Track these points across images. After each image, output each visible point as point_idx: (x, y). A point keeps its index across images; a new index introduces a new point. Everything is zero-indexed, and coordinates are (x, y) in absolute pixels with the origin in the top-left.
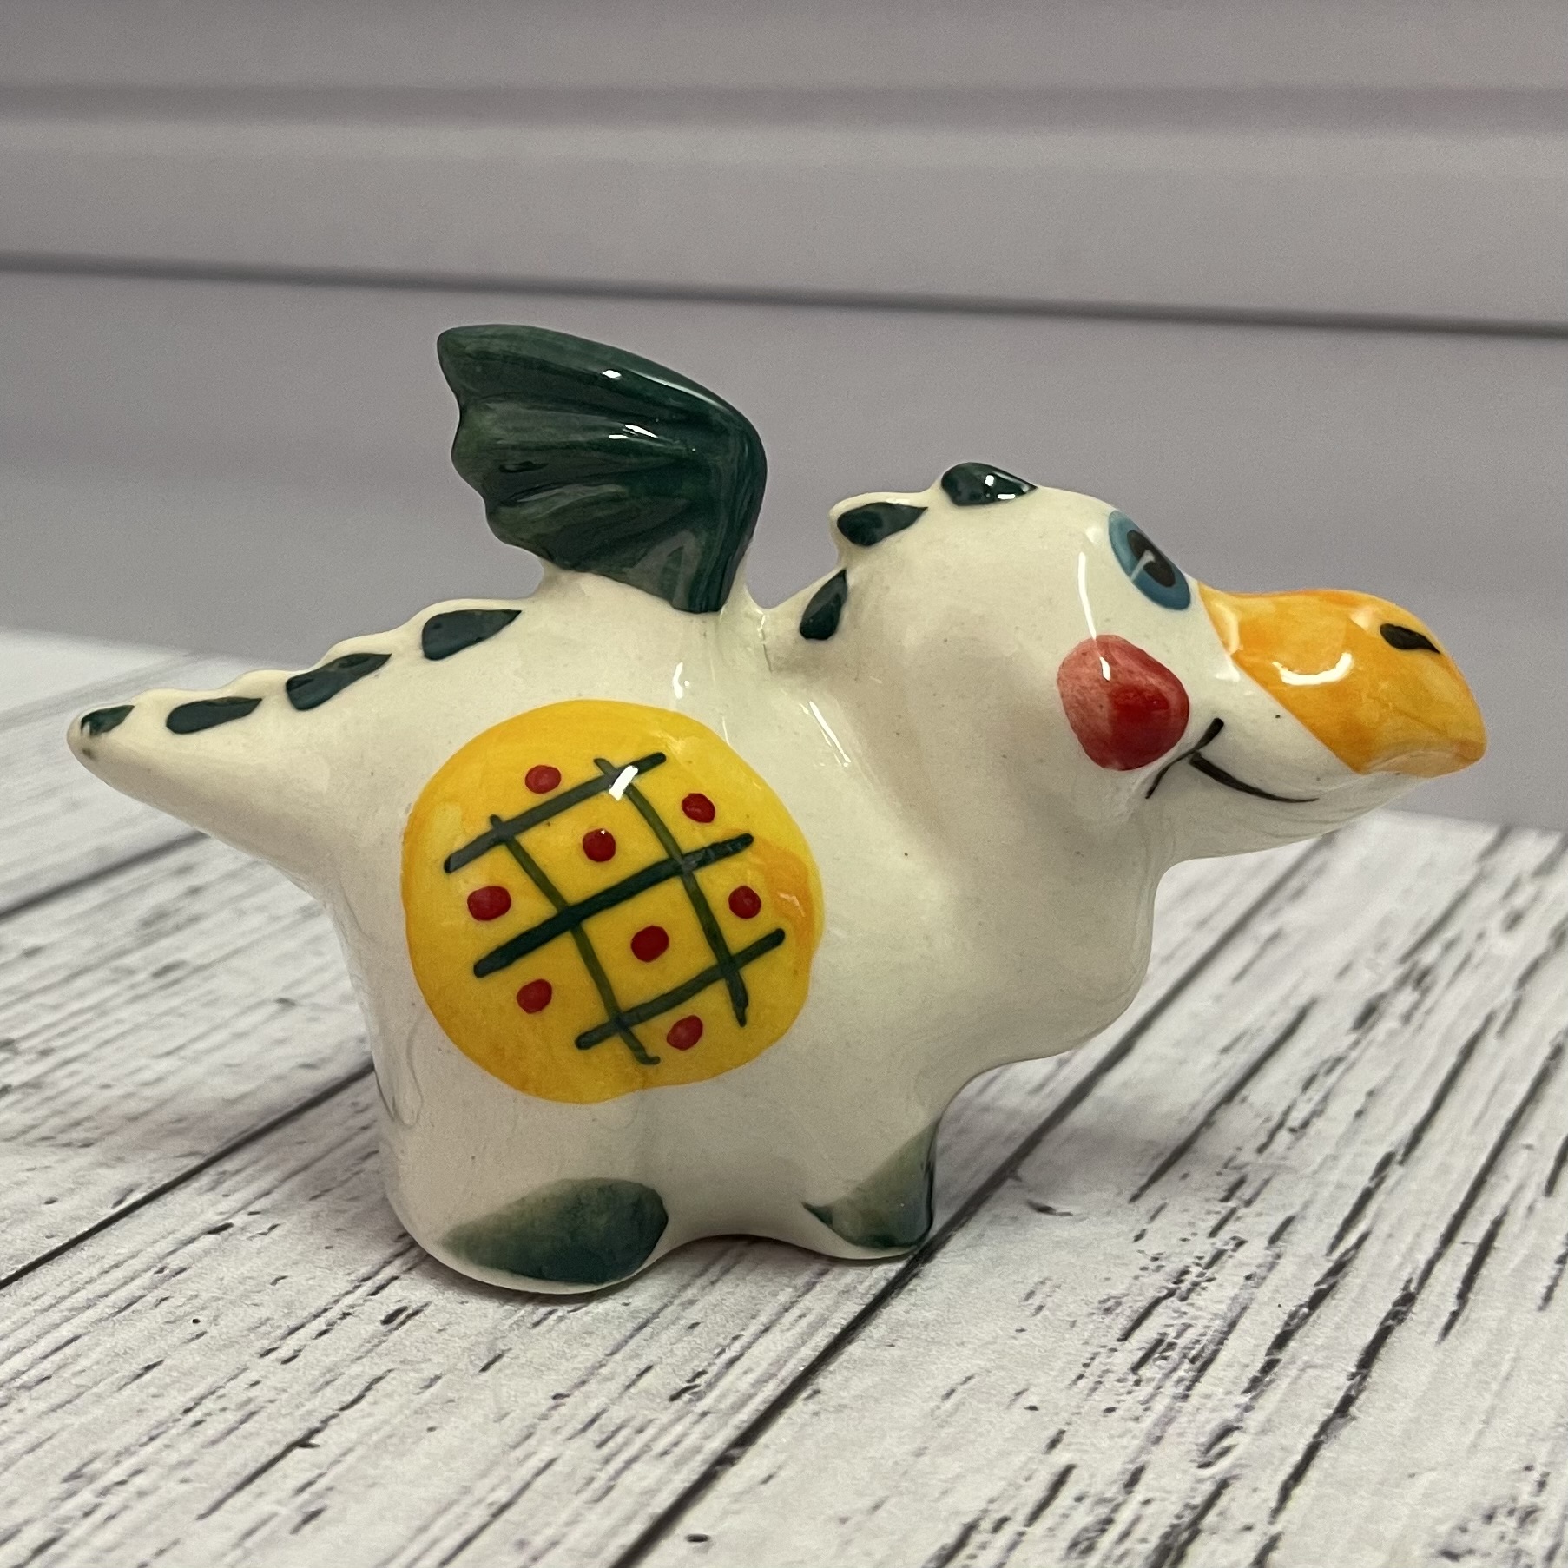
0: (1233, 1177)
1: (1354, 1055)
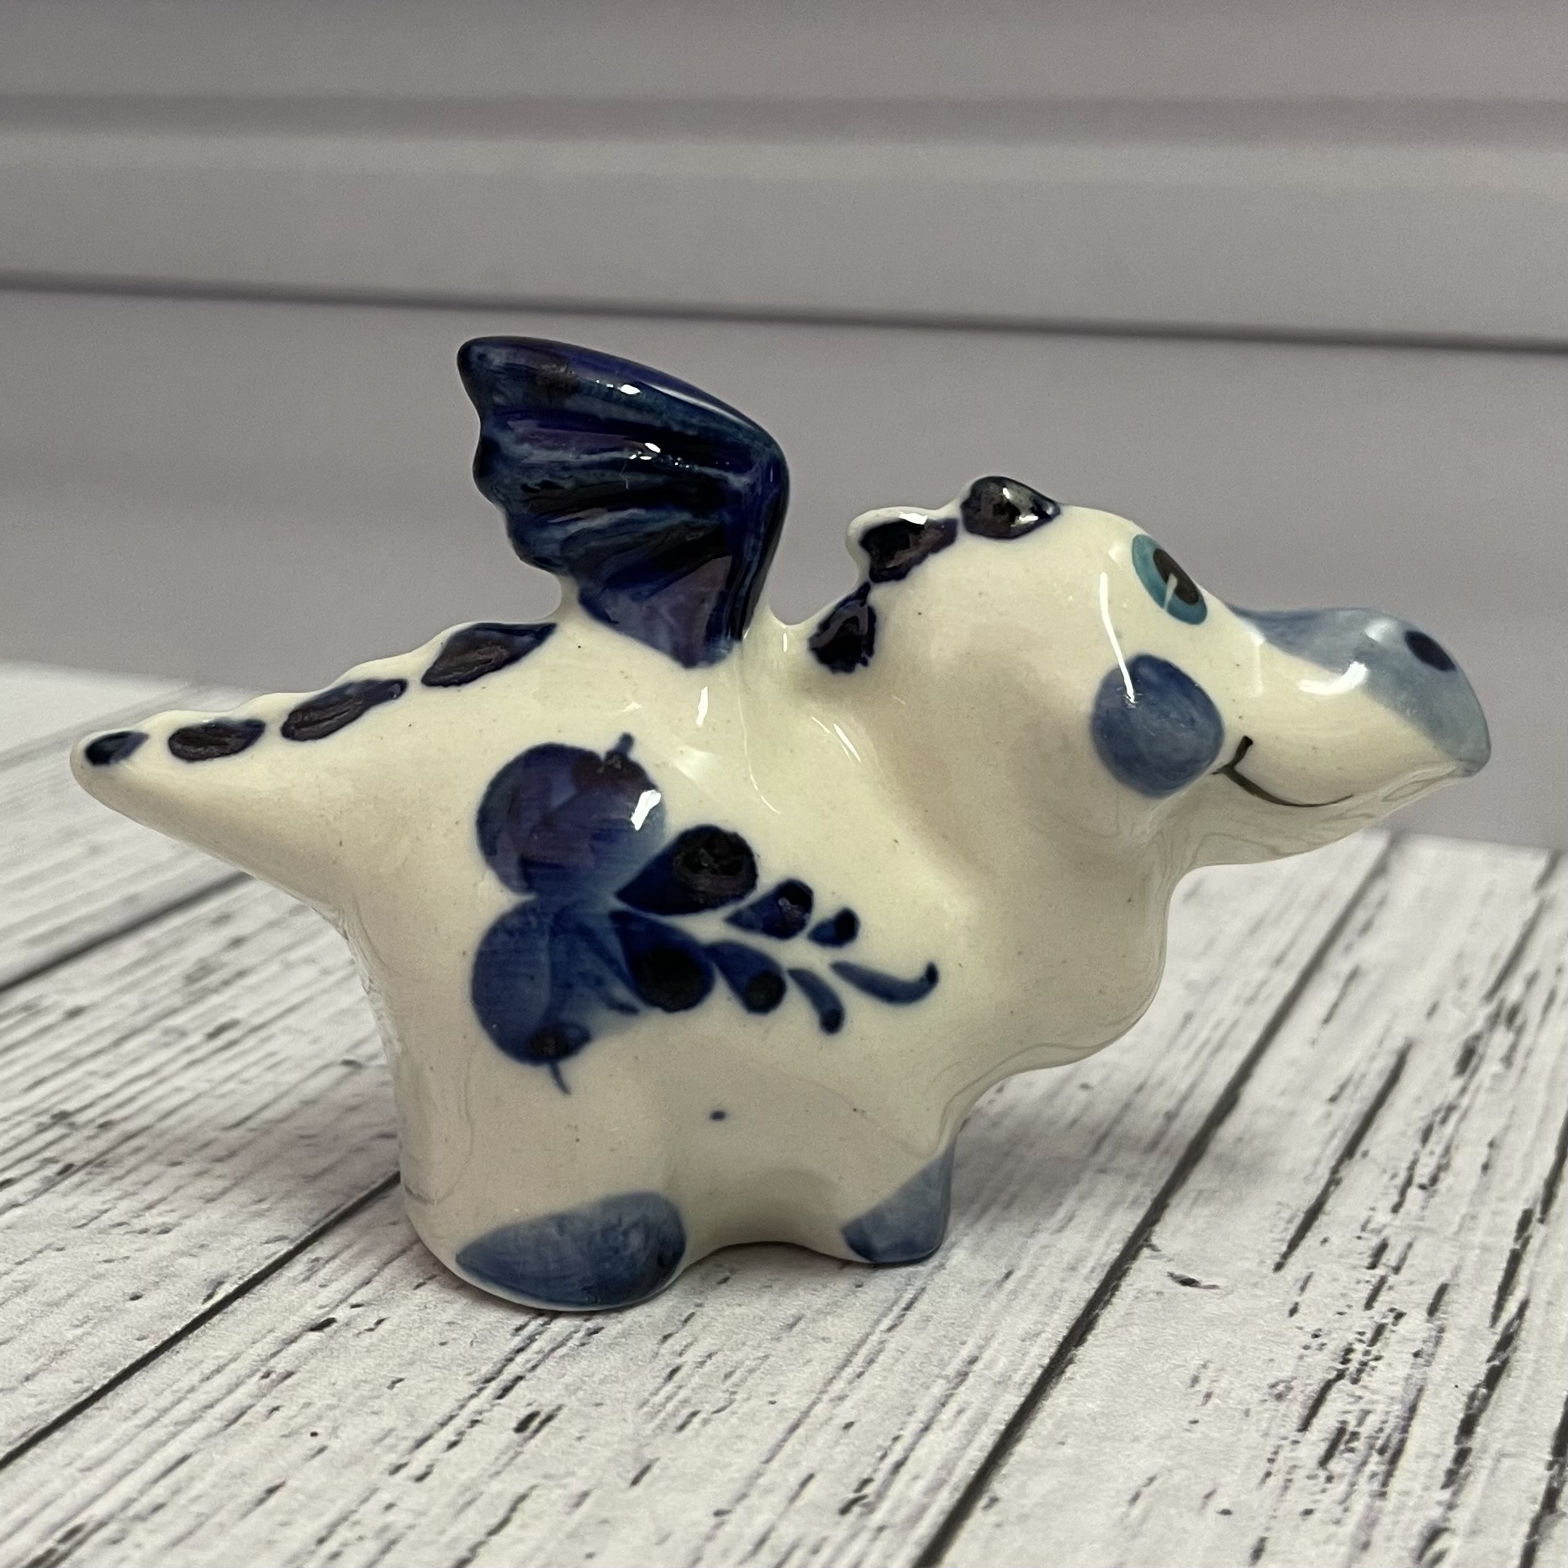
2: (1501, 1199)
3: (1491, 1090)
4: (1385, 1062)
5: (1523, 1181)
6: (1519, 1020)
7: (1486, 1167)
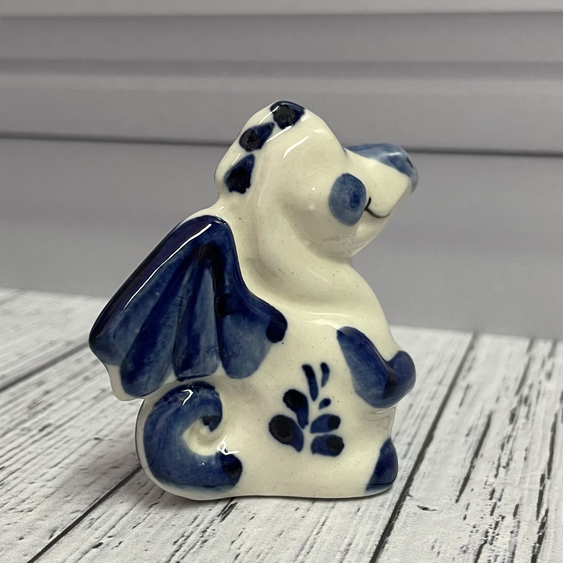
0: (490, 489)
1: (514, 434)
2: (533, 471)
3: (523, 429)
4: (484, 420)
5: (539, 463)
6: (528, 402)
7: (526, 459)
